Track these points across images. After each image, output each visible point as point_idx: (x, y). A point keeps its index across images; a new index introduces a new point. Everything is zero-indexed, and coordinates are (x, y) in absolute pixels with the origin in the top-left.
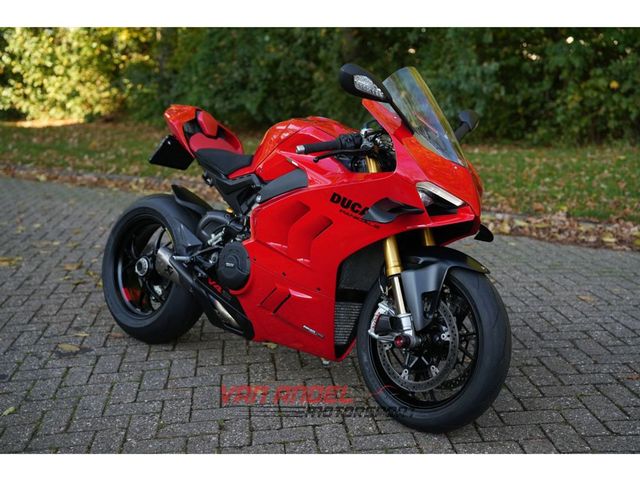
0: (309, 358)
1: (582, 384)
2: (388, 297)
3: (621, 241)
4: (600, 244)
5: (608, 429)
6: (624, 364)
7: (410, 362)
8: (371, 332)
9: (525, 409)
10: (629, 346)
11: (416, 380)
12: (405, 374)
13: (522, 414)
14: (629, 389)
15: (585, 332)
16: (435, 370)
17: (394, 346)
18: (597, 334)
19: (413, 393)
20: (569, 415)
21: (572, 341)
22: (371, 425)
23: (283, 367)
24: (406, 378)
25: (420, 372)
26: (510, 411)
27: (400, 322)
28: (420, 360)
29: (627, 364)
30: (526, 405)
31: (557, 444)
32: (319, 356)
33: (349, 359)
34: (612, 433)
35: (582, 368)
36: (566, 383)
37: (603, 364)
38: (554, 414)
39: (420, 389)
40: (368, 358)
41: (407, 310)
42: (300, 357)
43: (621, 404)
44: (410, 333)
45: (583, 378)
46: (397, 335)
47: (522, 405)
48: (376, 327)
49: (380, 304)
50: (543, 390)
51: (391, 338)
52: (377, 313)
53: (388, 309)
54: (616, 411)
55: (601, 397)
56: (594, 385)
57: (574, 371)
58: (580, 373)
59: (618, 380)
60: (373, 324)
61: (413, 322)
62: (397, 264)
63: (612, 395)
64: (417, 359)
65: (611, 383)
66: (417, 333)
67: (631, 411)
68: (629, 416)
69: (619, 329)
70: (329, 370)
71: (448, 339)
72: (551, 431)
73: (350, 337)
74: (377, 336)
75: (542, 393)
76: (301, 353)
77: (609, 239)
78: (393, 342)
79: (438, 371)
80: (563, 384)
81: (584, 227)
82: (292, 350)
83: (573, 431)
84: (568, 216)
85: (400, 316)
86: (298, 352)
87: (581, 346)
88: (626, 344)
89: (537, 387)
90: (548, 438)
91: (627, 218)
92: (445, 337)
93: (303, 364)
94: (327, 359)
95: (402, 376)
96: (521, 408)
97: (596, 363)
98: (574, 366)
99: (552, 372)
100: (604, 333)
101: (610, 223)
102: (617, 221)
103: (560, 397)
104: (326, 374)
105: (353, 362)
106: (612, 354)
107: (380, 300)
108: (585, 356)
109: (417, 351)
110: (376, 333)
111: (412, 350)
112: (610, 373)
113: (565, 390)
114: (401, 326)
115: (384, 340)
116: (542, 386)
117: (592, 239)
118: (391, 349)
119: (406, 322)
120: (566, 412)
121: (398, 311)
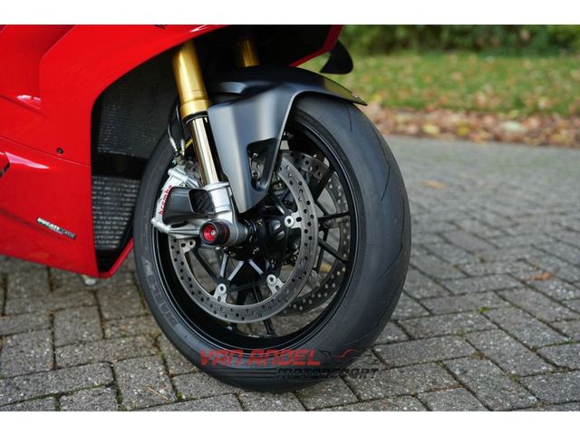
0: (64, 276)
1: (478, 292)
2: (186, 158)
3: (443, 130)
4: (421, 134)
5: (547, 361)
6: (519, 260)
7: (228, 272)
8: (158, 222)
9: (411, 338)
10: (514, 237)
11: (240, 301)
12: (221, 292)
13: (410, 345)
14: (544, 294)
15: (452, 222)
16: (275, 283)
17: (198, 245)
18: (467, 224)
19: (234, 325)
20: (480, 341)
21: (439, 234)
22: (162, 385)
23: (18, 292)
24: (223, 299)
25: (246, 288)
26: (389, 343)
27: (210, 198)
28: (246, 265)
29: (524, 260)
30: (412, 331)
31: (482, 395)
32: (80, 272)
33: (128, 275)
34: (557, 367)
35: (469, 269)
36: (456, 292)
37: (493, 262)
38: (458, 343)
39: (249, 318)
40: (153, 269)
41: (222, 177)
42: (49, 275)
43: (545, 317)
44: (228, 218)
45: (476, 283)
46: (203, 222)
47: (404, 330)
48: (164, 212)
49: (171, 172)
50: (428, 304)
51: (193, 229)
52: (166, 188)
53: (185, 179)
54: (545, 329)
55: (512, 309)
56: (496, 291)
57: (459, 275)
58: (468, 276)
59: (523, 282)
60: (160, 207)
61: (232, 198)
62: (200, 94)
63: (527, 304)
64: (241, 264)
65: (516, 288)
66: (240, 218)
67: (565, 328)
68: (565, 335)
69: (490, 218)
70: (95, 293)
71: (298, 225)
72: (464, 372)
73: (123, 236)
74: (167, 228)
75: (427, 310)
76: (52, 270)
77: (431, 129)
78: (197, 238)
79: (280, 284)
80: (452, 294)
81: (401, 118)
82: (39, 266)
83: (496, 369)
84: (383, 106)
85: (207, 188)
86: (48, 269)
87: (453, 239)
88: (507, 235)
89: (418, 301)
90: (462, 384)
91: (444, 107)
92: (292, 220)
93: (52, 285)
94: (91, 276)
95: (216, 296)
96: (404, 336)
97: (483, 261)
98: (456, 266)
99: (431, 277)
100: (476, 223)
101: (427, 111)
102: (436, 109)
103: (456, 313)
104: (89, 300)
105: (134, 279)
106: (497, 248)
107: (172, 166)
108: (464, 254)
109: (241, 250)
110: (166, 221)
111: (231, 249)
112: (509, 274)
113: (458, 303)
114: (211, 206)
115: (180, 233)
116: (424, 298)
117: (412, 129)
118: (195, 251)
119: (219, 199)
120: (474, 336)
121: (204, 180)
